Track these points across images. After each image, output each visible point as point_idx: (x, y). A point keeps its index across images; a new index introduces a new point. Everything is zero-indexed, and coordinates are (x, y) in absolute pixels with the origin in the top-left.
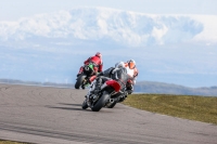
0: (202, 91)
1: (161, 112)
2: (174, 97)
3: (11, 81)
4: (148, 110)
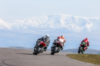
1: (89, 62)
2: (95, 55)
3: (20, 47)
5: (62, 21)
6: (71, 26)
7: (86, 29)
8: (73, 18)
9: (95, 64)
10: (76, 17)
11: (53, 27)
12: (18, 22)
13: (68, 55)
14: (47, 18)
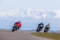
0: (56, 32)
1: (45, 37)
4: (41, 37)
5: (28, 13)
6: (34, 16)
7: (43, 17)
8: (35, 11)
9: (48, 38)
10: (37, 10)
11: (23, 17)
12: (2, 14)
13: (32, 33)
14: (19, 11)
